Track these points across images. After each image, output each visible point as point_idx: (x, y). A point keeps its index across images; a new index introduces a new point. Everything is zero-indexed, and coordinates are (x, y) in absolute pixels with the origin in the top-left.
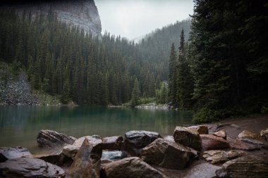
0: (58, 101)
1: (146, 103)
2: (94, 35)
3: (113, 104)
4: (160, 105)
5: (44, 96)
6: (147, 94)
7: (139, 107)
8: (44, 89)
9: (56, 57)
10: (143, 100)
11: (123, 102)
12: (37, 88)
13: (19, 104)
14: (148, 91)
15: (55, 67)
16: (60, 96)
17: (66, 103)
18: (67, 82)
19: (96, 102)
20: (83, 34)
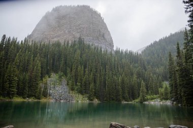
0: (86, 99)
1: (152, 99)
2: (109, 50)
3: (126, 101)
4: (164, 101)
5: (77, 95)
6: (152, 92)
7: (146, 103)
8: (77, 90)
9: (85, 68)
10: (149, 97)
11: (134, 99)
12: (72, 89)
13: (62, 101)
14: (152, 90)
16: (88, 95)
17: (92, 100)
18: (92, 85)
19: (113, 99)
20: (101, 51)
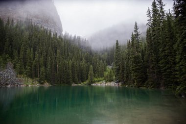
0: (37, 82)
1: (99, 81)
3: (75, 83)
4: (108, 83)
5: (26, 79)
6: (98, 75)
7: (93, 85)
8: (26, 74)
10: (96, 79)
11: (82, 82)
12: (21, 73)
14: (99, 73)
15: (34, 58)
16: (38, 79)
17: (42, 84)
19: (64, 82)
